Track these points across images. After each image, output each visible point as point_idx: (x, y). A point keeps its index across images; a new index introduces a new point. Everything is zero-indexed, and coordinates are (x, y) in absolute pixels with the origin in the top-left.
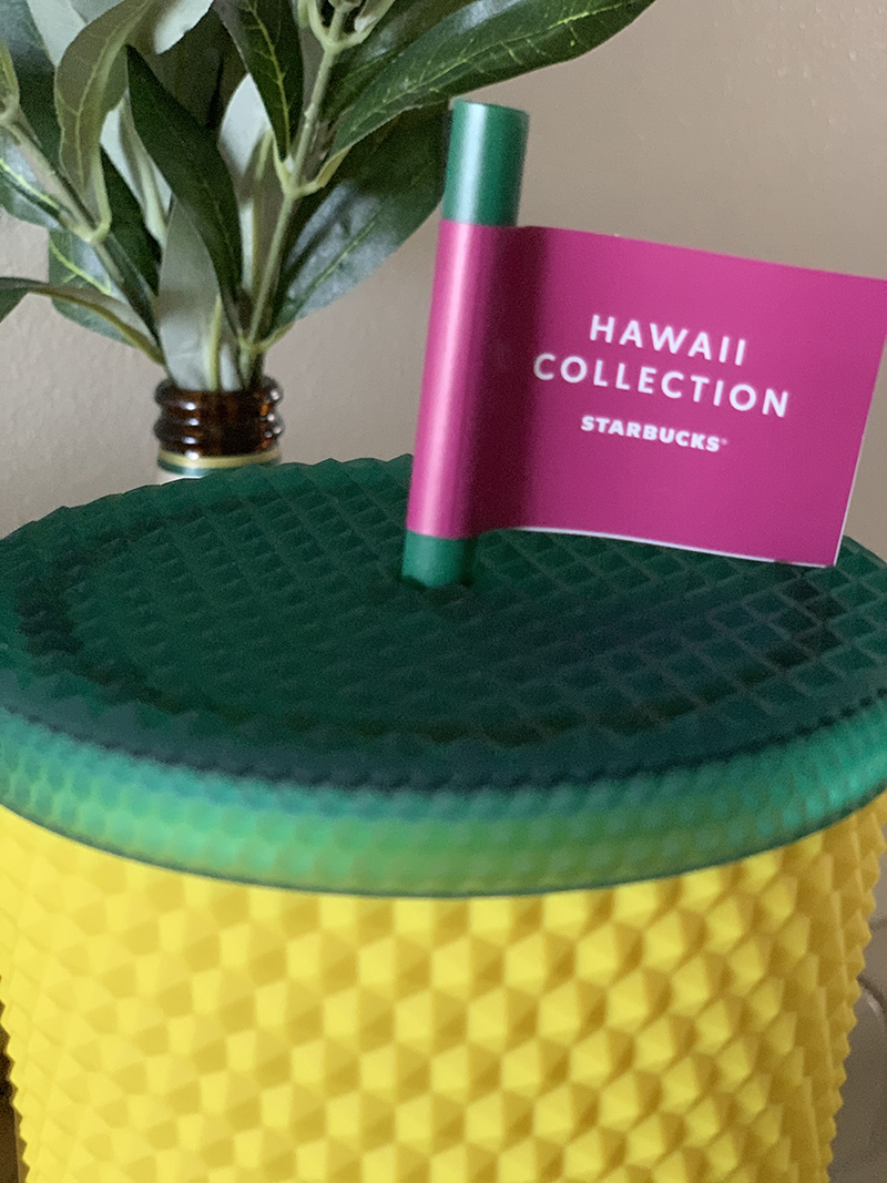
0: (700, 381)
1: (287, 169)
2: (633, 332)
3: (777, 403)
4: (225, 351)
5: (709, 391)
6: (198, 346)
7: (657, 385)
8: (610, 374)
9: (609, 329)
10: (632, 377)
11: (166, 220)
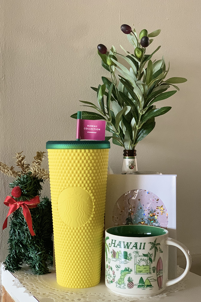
0: (94, 129)
1: (137, 126)
2: (90, 126)
3: (99, 129)
4: (131, 145)
5: (95, 129)
6: (128, 145)
7: (92, 129)
8: (89, 129)
9: (89, 126)
10: (90, 129)
11: (125, 132)
